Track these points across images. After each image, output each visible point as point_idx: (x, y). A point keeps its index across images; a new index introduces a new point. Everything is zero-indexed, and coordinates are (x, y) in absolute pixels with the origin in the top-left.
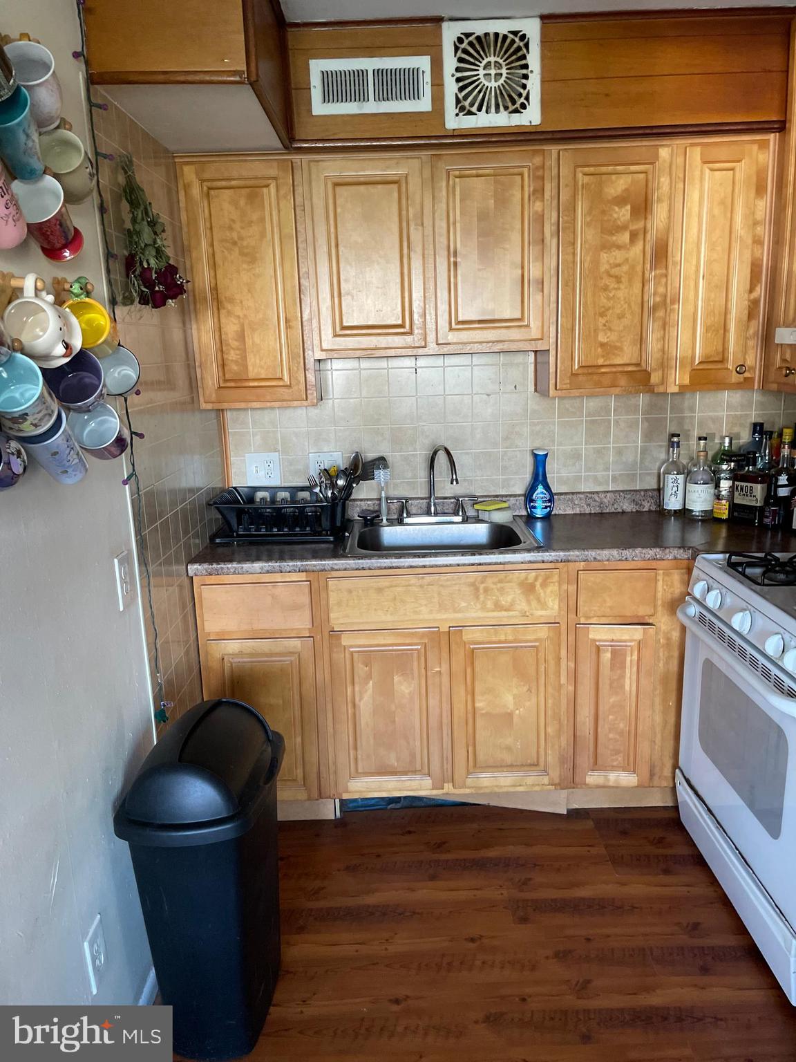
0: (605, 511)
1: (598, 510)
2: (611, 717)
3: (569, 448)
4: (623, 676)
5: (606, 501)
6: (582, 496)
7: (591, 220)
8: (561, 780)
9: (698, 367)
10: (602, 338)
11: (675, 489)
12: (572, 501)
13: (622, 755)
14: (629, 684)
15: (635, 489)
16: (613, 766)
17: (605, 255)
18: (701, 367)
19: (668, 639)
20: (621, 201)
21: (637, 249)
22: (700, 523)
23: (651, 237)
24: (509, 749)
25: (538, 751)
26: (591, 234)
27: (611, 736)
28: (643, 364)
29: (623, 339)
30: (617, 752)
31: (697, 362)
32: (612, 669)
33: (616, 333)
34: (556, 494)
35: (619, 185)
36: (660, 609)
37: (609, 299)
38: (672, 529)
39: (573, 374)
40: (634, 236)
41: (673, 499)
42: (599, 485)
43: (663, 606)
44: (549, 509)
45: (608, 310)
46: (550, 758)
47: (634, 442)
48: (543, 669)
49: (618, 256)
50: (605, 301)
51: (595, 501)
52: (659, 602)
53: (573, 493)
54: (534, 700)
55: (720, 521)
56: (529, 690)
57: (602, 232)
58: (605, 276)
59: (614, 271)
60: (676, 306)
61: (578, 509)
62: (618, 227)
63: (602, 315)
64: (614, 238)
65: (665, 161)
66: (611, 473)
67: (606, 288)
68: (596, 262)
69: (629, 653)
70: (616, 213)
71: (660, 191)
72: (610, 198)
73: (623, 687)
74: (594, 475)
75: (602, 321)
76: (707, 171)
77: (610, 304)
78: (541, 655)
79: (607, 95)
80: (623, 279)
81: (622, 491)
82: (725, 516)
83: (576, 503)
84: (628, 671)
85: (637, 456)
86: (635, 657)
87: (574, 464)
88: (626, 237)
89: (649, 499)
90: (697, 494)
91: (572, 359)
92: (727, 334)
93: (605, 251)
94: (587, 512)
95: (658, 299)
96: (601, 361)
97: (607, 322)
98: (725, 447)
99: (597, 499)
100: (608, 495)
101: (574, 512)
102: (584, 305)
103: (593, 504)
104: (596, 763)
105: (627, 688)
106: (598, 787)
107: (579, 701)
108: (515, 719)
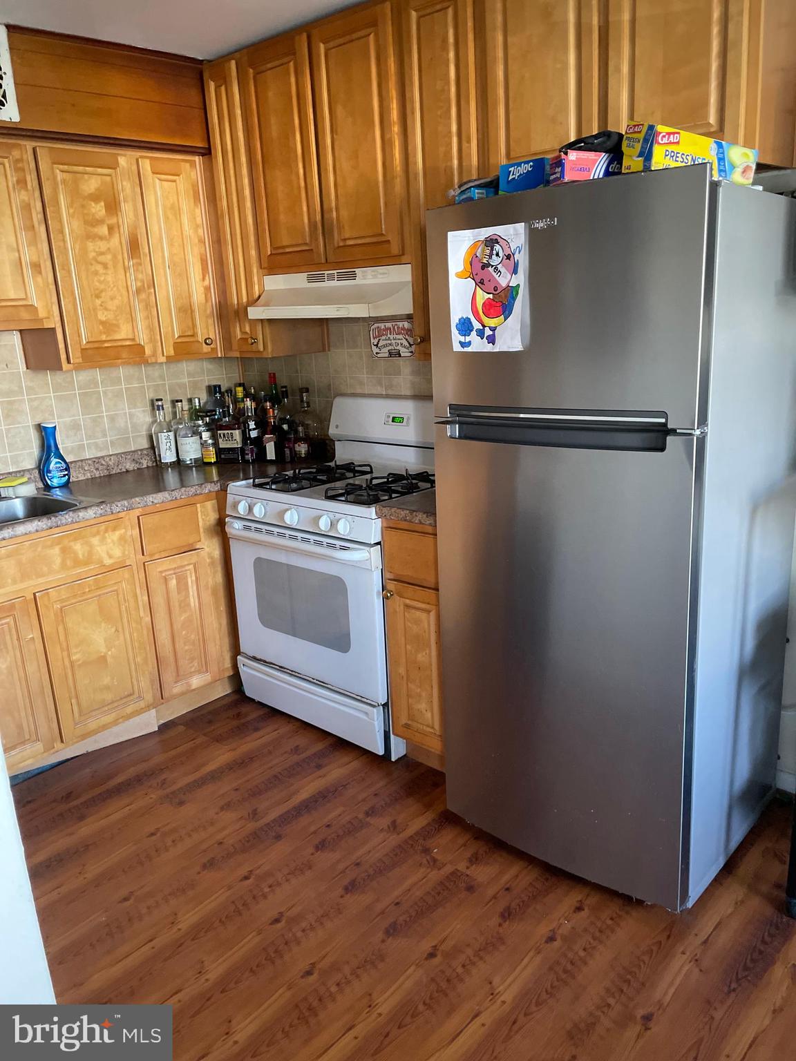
0: (112, 473)
1: (106, 473)
2: (184, 632)
3: (68, 419)
4: (187, 596)
5: (111, 463)
6: (90, 462)
7: (74, 212)
8: (154, 700)
9: (177, 341)
10: (102, 316)
11: (168, 444)
12: (83, 468)
13: (196, 661)
14: (193, 601)
15: (130, 450)
16: (191, 673)
17: (91, 244)
18: (180, 340)
19: (212, 558)
20: (95, 198)
21: (115, 241)
22: (194, 469)
23: (125, 230)
24: (107, 688)
25: (132, 682)
26: (76, 224)
27: (187, 648)
28: (137, 339)
29: (118, 318)
30: (192, 659)
31: (176, 337)
32: (179, 593)
33: (112, 313)
34: (71, 463)
35: (91, 184)
36: (202, 535)
37: (99, 281)
38: (171, 478)
39: (82, 349)
40: (111, 229)
41: (168, 453)
42: (101, 451)
43: (204, 532)
44: (67, 477)
45: (102, 291)
46: (142, 684)
47: (123, 410)
48: (124, 609)
49: (103, 246)
50: (97, 284)
51: (102, 465)
52: (201, 530)
53: (82, 461)
54: (122, 638)
55: (210, 464)
56: (117, 630)
57: (85, 224)
58: (93, 262)
59: (101, 258)
60: (153, 290)
61: (89, 474)
62: (98, 221)
63: (98, 297)
64: (96, 230)
65: (123, 168)
66: (109, 439)
67: (96, 273)
68: (84, 250)
69: (189, 576)
70: (94, 207)
71: (124, 193)
72: (86, 194)
73: (189, 605)
74: (95, 442)
75: (98, 302)
76: (157, 181)
77: (102, 287)
78: (121, 596)
79: (73, 105)
80: (109, 266)
81: (122, 453)
82: (213, 460)
83: (86, 469)
84: (190, 590)
85: (127, 422)
86: (194, 578)
87: (75, 435)
88: (104, 230)
89: (146, 457)
90: (188, 446)
91: (79, 336)
92: (193, 314)
93: (90, 240)
94: (97, 476)
95: (139, 284)
96: (104, 337)
97: (102, 302)
98: (195, 406)
99: (104, 463)
100: (112, 458)
101: (86, 477)
102: (81, 287)
103: (101, 468)
104: (178, 675)
105: (192, 605)
106: (183, 694)
107: (157, 627)
108: (109, 660)
